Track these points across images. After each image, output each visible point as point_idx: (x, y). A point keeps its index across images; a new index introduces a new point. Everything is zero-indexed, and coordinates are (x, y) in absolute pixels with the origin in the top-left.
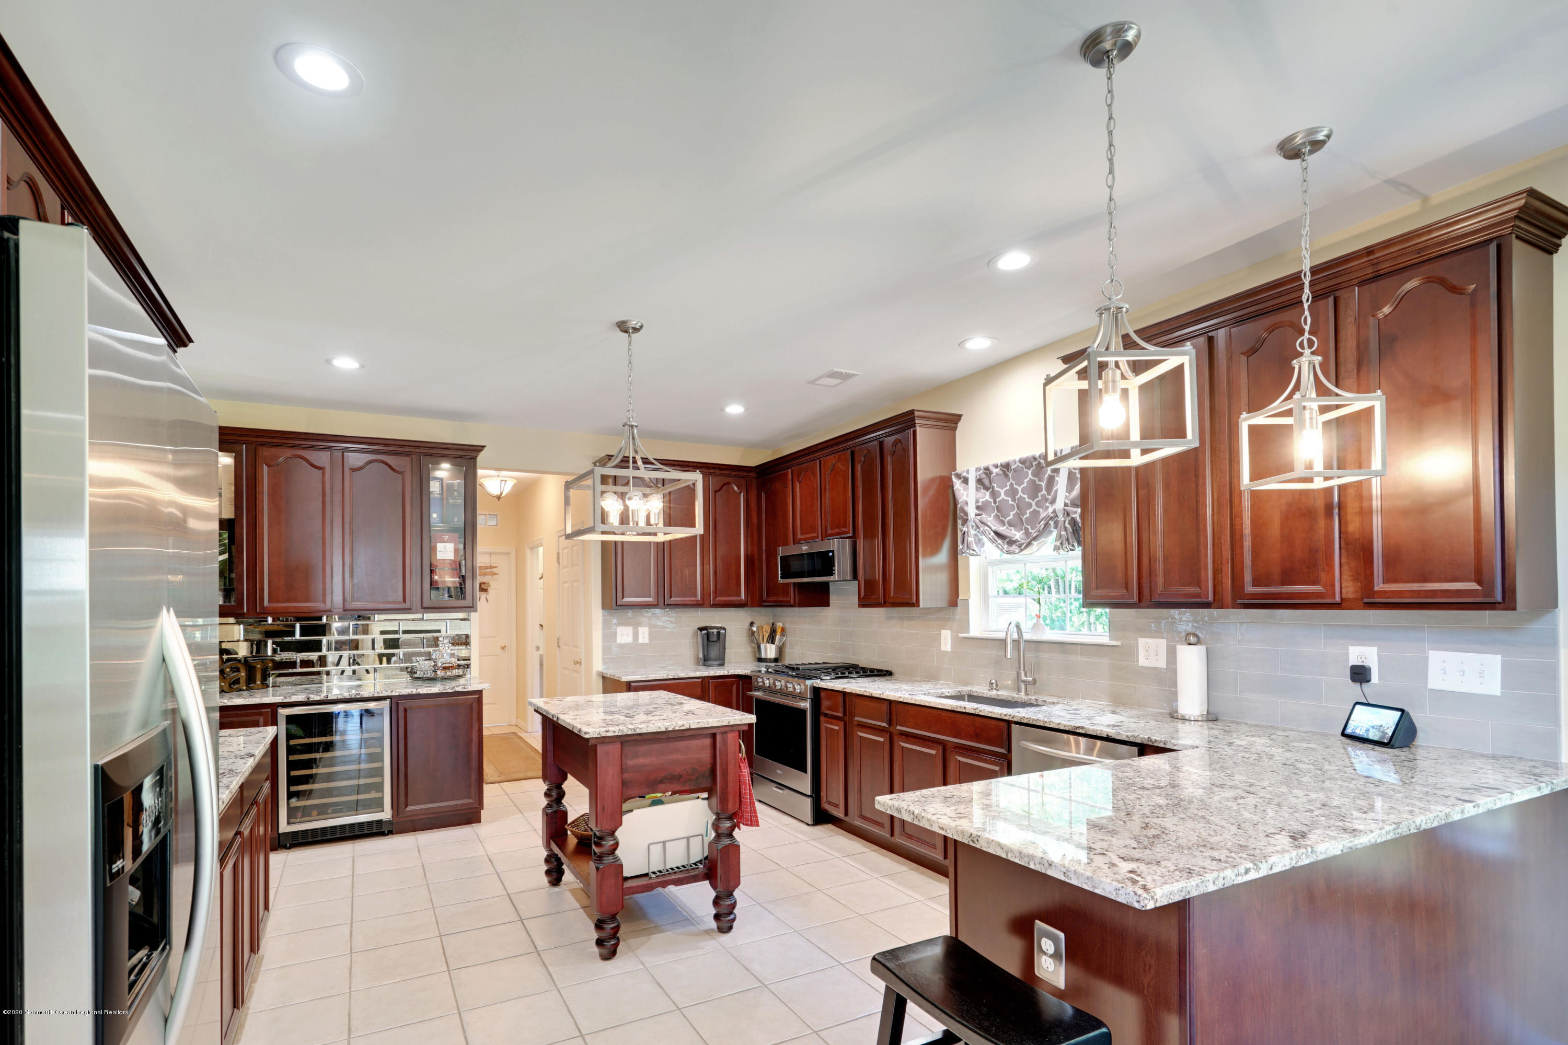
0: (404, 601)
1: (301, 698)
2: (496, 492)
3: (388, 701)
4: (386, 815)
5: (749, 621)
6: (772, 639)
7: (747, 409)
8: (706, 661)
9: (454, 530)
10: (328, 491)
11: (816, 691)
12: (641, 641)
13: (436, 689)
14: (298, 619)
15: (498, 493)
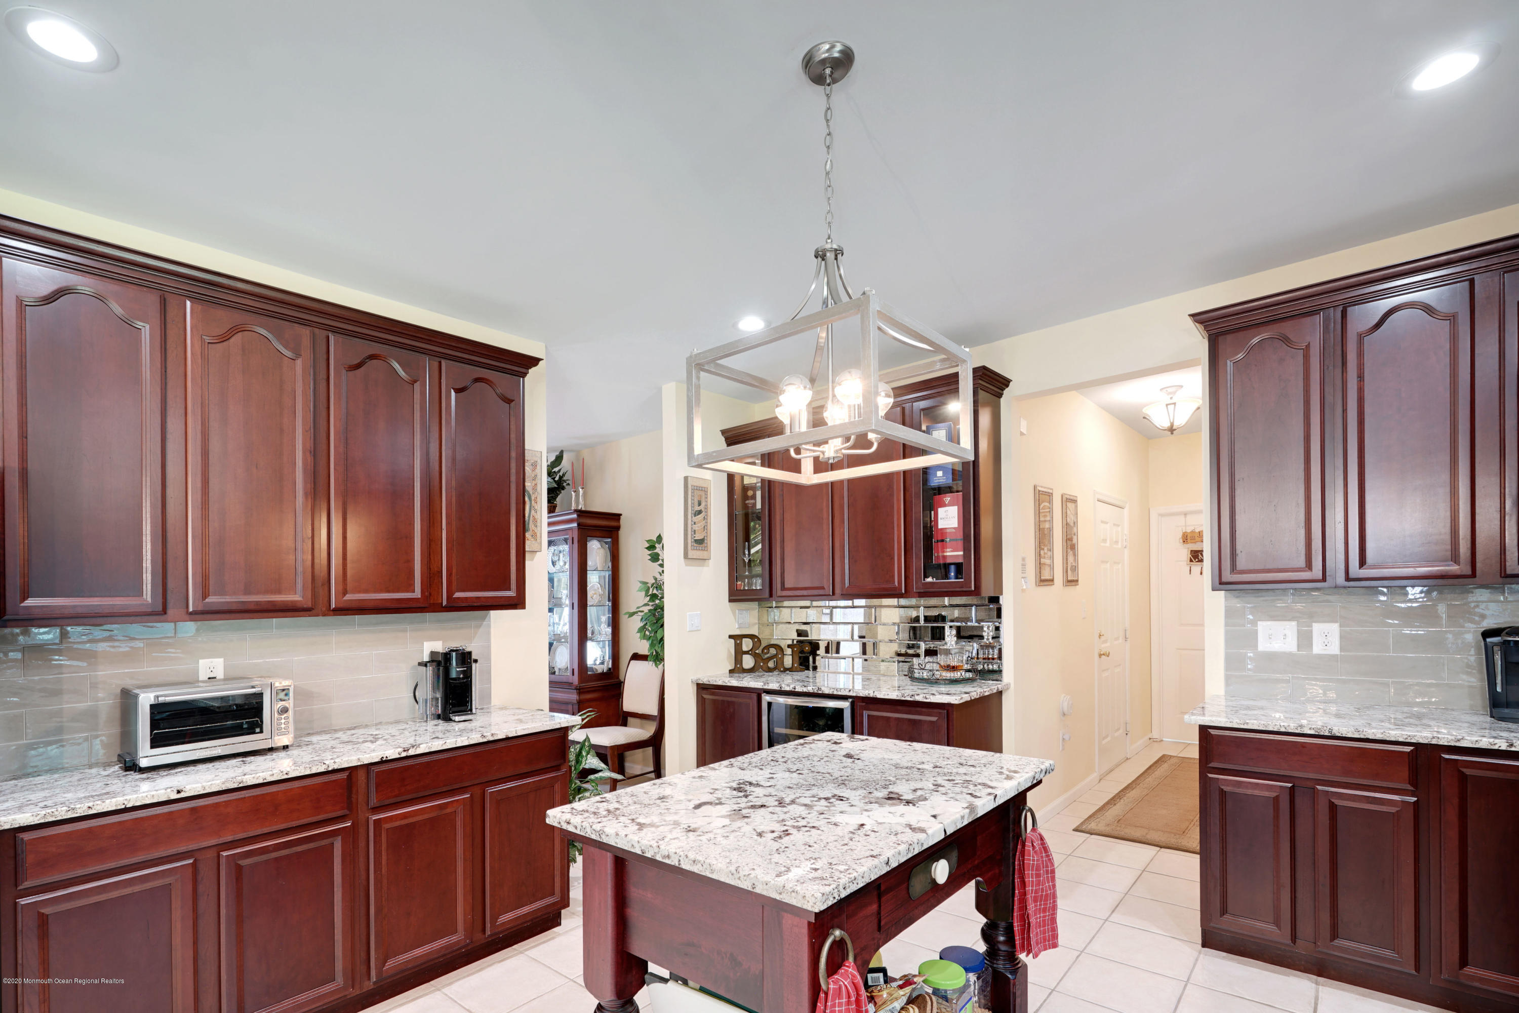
15: (1167, 425)
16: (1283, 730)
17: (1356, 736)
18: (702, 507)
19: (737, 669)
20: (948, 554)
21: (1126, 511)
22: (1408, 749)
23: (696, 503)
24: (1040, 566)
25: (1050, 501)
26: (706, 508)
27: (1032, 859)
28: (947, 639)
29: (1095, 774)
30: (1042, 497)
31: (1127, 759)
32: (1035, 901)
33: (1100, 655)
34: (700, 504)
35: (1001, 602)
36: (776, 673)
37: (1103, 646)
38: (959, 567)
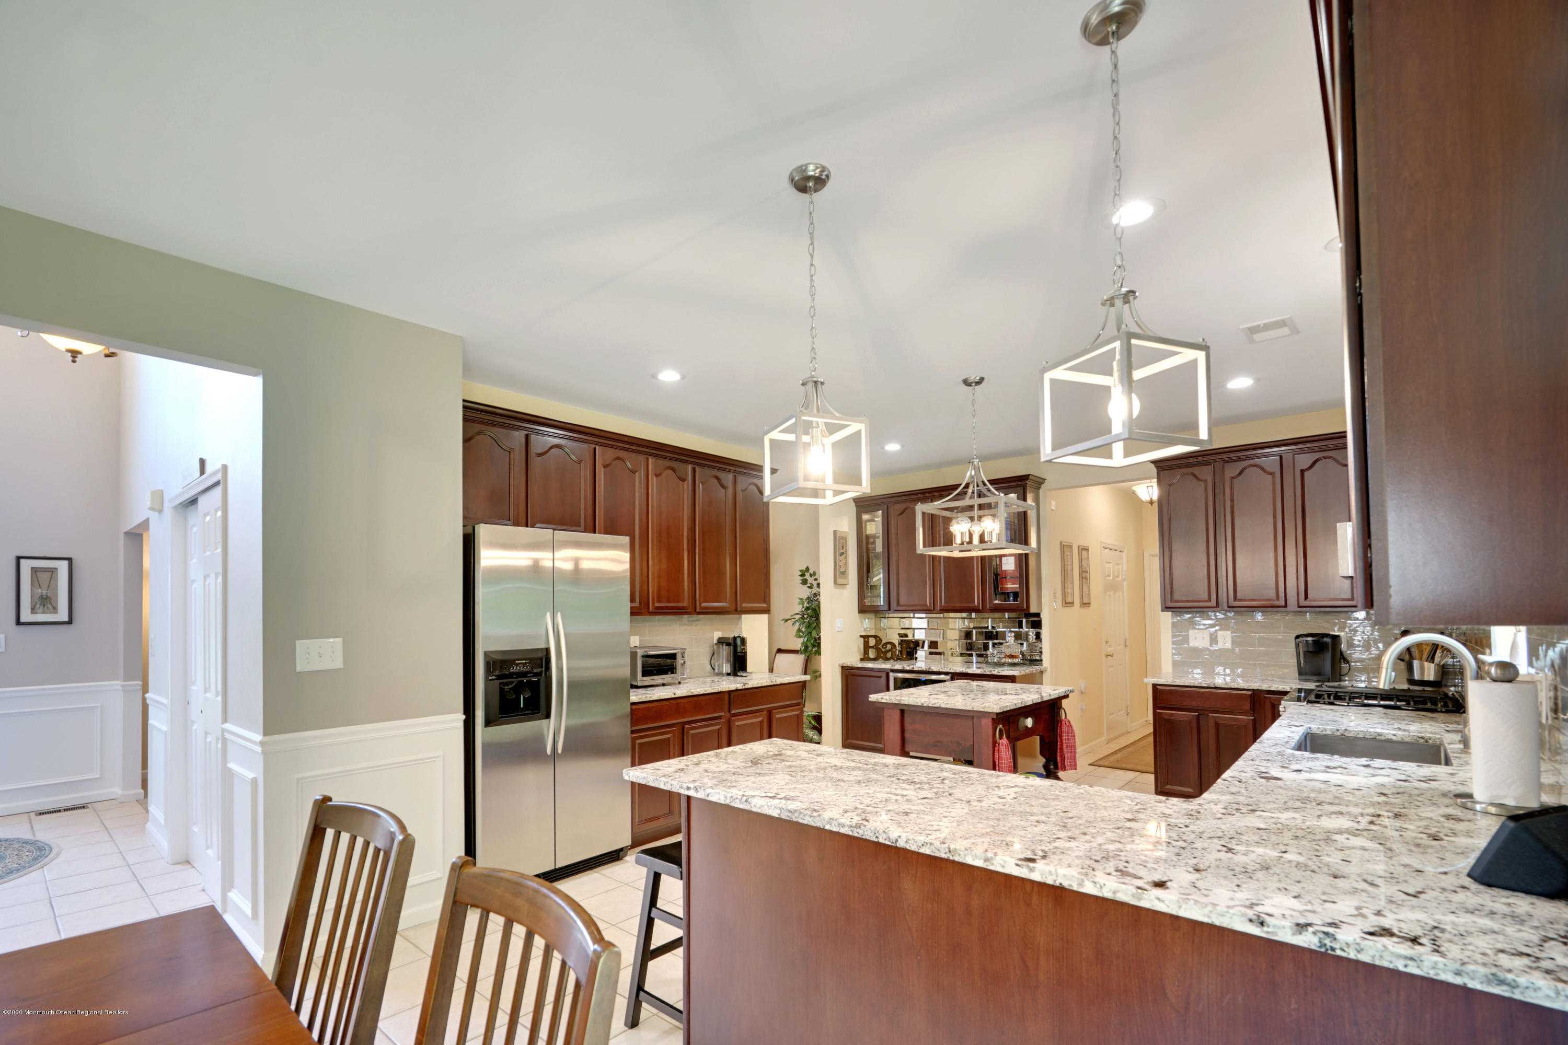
12: (1221, 645)
15: (1148, 499)
16: (1192, 685)
17: (1226, 687)
18: (844, 550)
19: (865, 658)
20: (1009, 586)
21: (1124, 554)
22: (1250, 693)
23: (841, 548)
24: (1064, 594)
25: (1071, 551)
26: (846, 551)
27: (1065, 729)
28: (1008, 639)
29: (1105, 738)
30: (1065, 548)
31: (1129, 732)
32: (1067, 747)
33: (1107, 656)
34: (843, 548)
35: (1041, 617)
36: (892, 661)
37: (1109, 649)
38: (1016, 595)
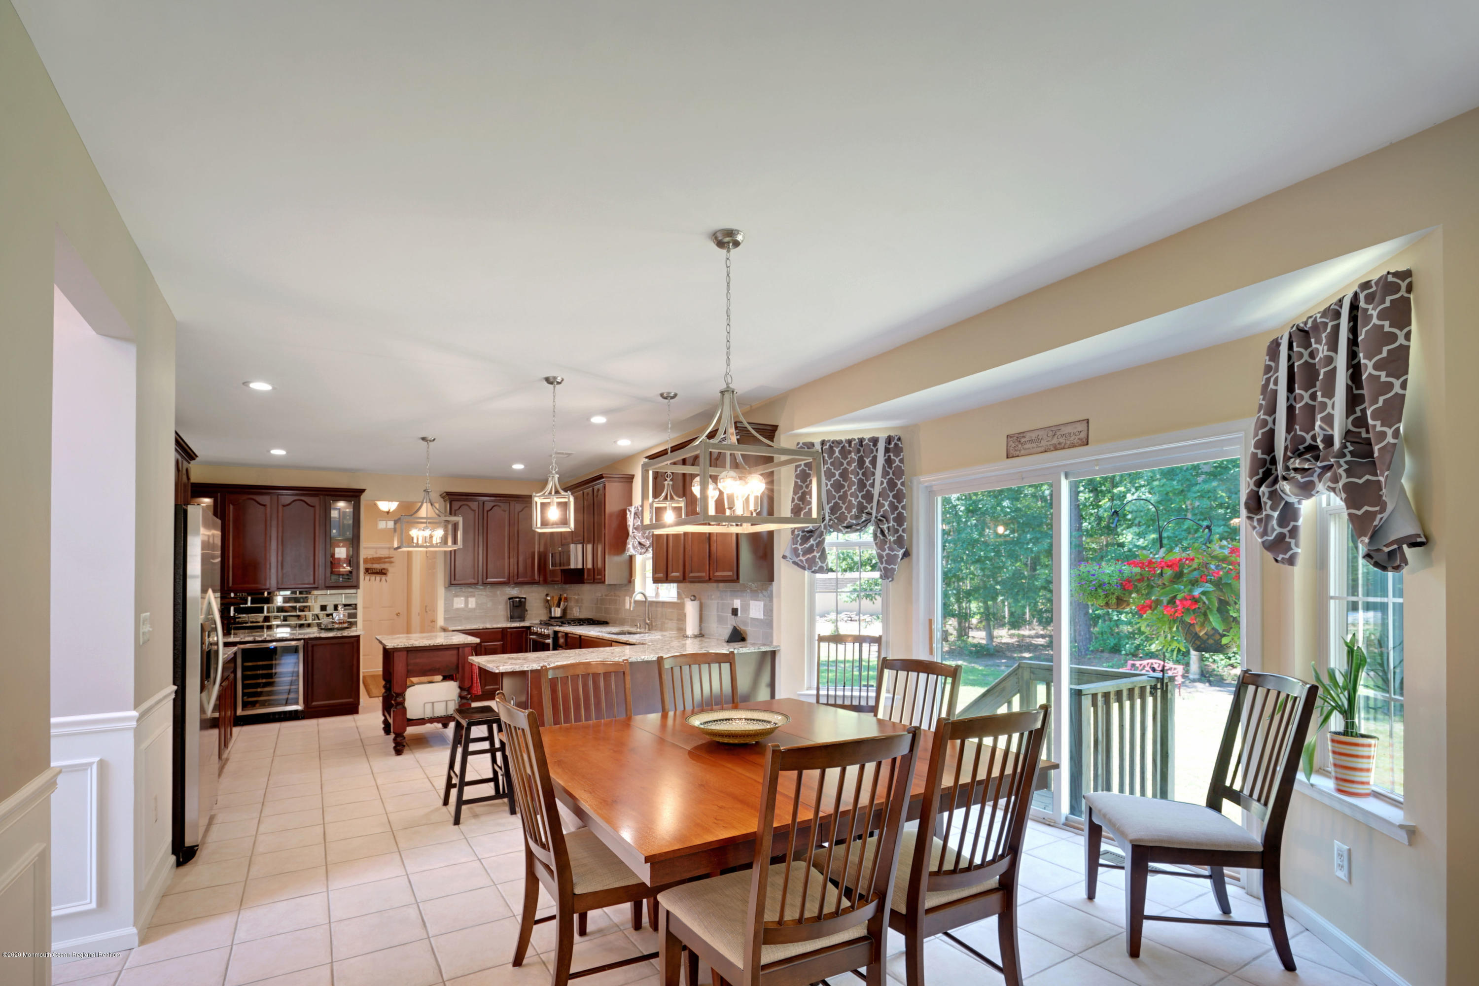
0: (314, 583)
1: (250, 639)
2: (386, 510)
3: (302, 641)
4: (299, 707)
5: (546, 593)
6: (558, 606)
7: (525, 466)
8: (512, 618)
9: (346, 540)
10: (268, 519)
11: (556, 633)
12: (470, 606)
13: (331, 634)
14: (249, 595)
